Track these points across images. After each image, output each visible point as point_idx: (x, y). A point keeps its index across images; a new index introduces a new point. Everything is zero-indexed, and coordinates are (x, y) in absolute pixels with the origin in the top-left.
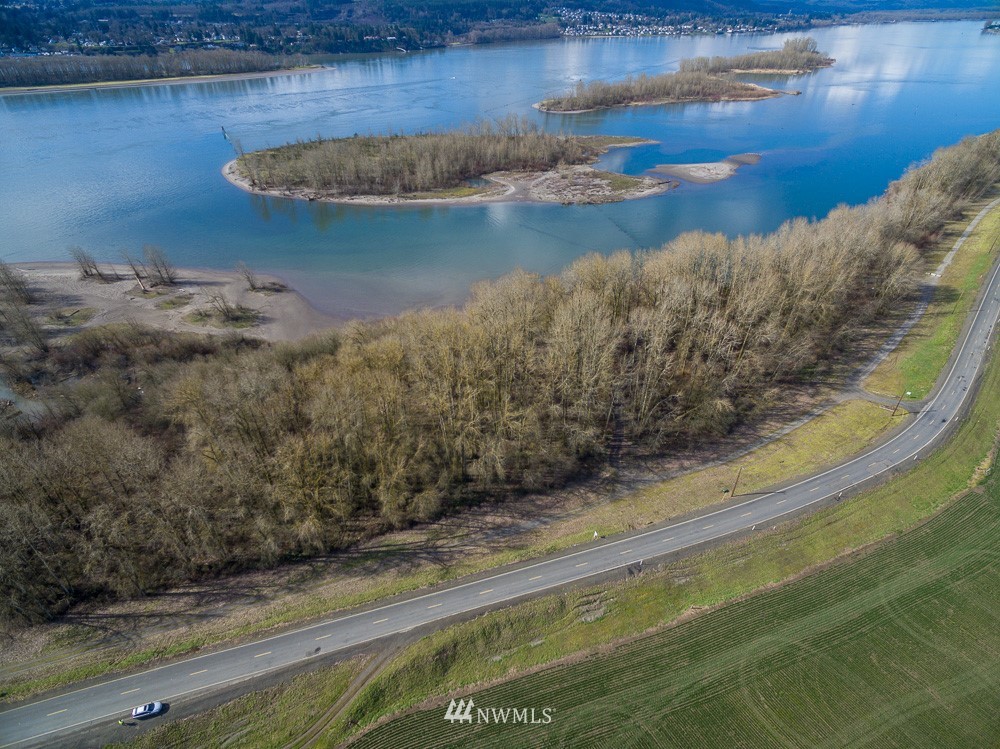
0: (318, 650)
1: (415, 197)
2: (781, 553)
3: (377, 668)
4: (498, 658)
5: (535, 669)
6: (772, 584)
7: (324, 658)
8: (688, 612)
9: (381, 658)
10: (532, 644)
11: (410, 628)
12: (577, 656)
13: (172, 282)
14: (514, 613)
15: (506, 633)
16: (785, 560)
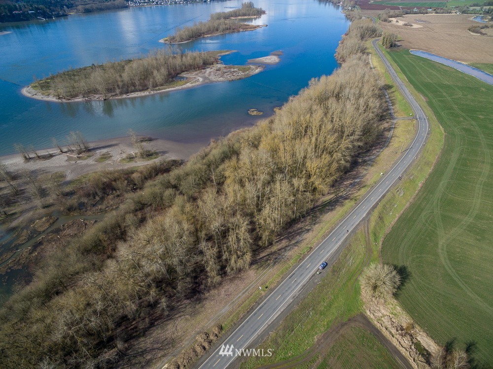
0: (348, 231)
1: (159, 90)
2: (425, 162)
3: (368, 228)
4: (391, 214)
5: (402, 212)
6: (430, 171)
7: (352, 232)
8: (420, 185)
9: (366, 225)
10: (395, 206)
11: (365, 215)
12: (408, 205)
13: (88, 150)
14: (385, 200)
15: (387, 206)
16: (427, 164)
